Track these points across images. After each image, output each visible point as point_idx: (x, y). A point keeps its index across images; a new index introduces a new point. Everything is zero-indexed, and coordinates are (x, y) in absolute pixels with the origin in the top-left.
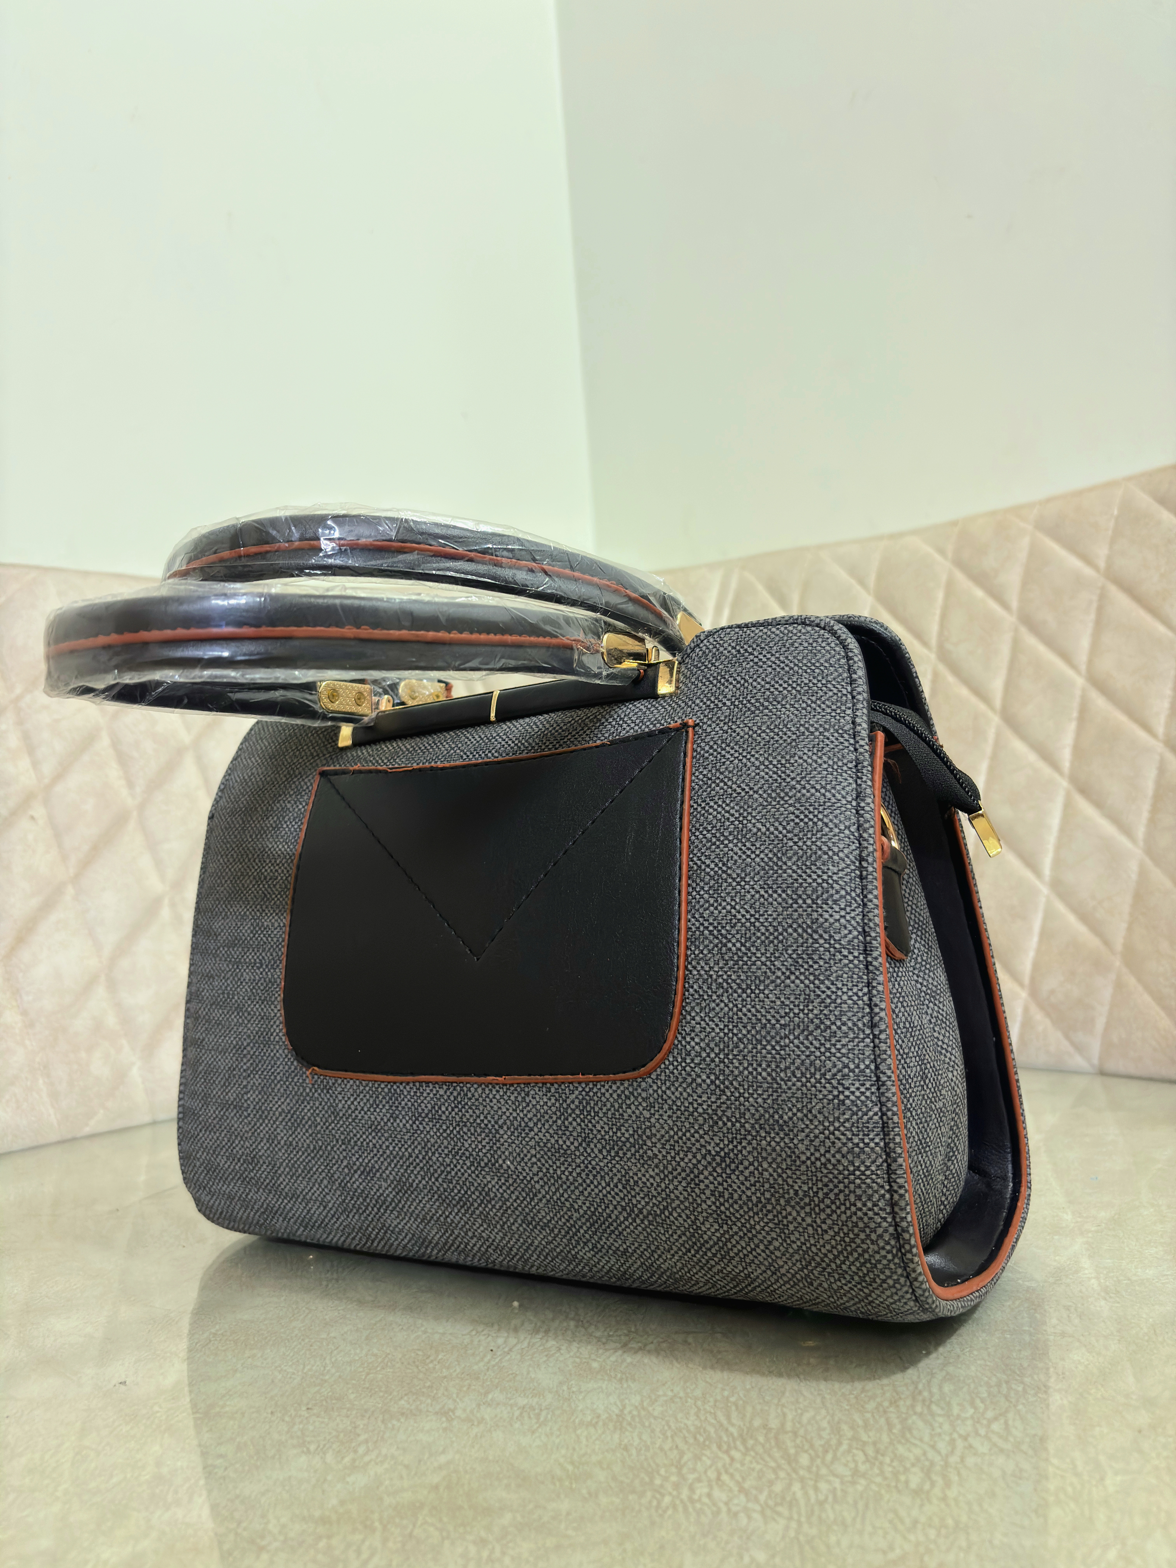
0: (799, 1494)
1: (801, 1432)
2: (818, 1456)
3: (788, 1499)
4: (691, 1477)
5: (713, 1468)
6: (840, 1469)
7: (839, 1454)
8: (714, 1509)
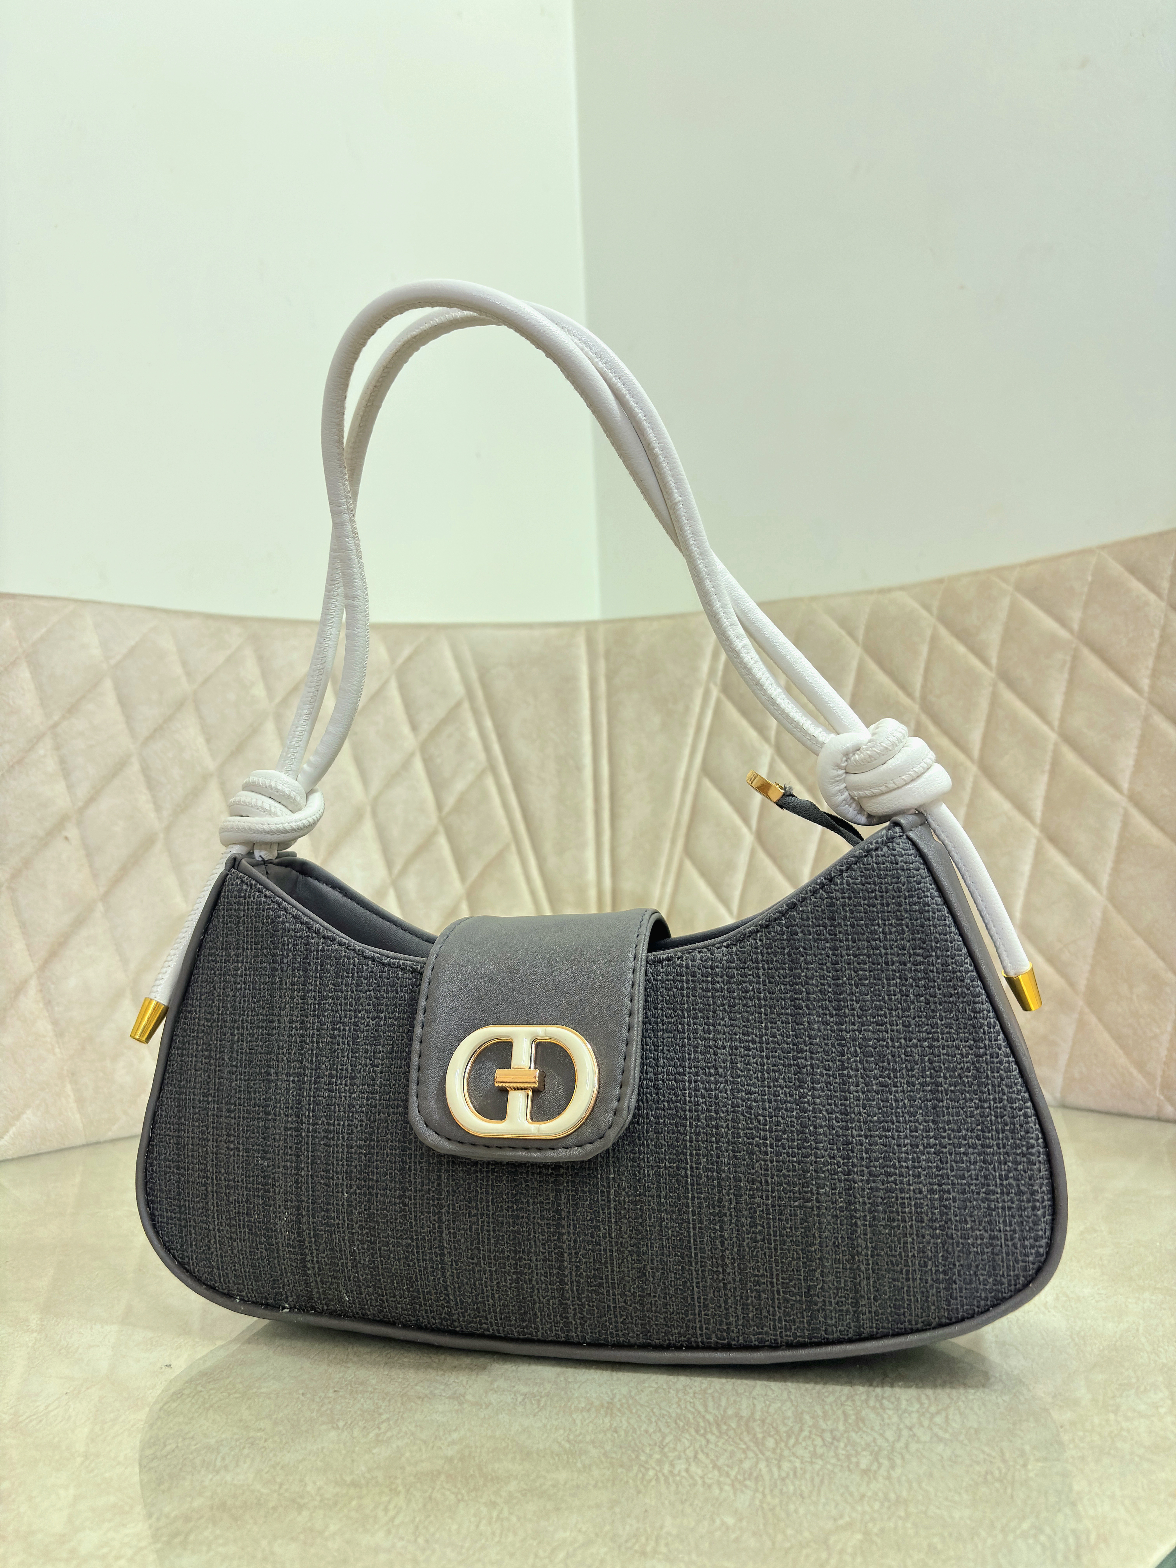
0: (764, 1470)
1: (769, 1420)
2: (782, 1440)
3: (755, 1474)
4: (672, 1455)
5: (692, 1448)
6: (800, 1451)
7: (800, 1439)
8: (691, 1481)
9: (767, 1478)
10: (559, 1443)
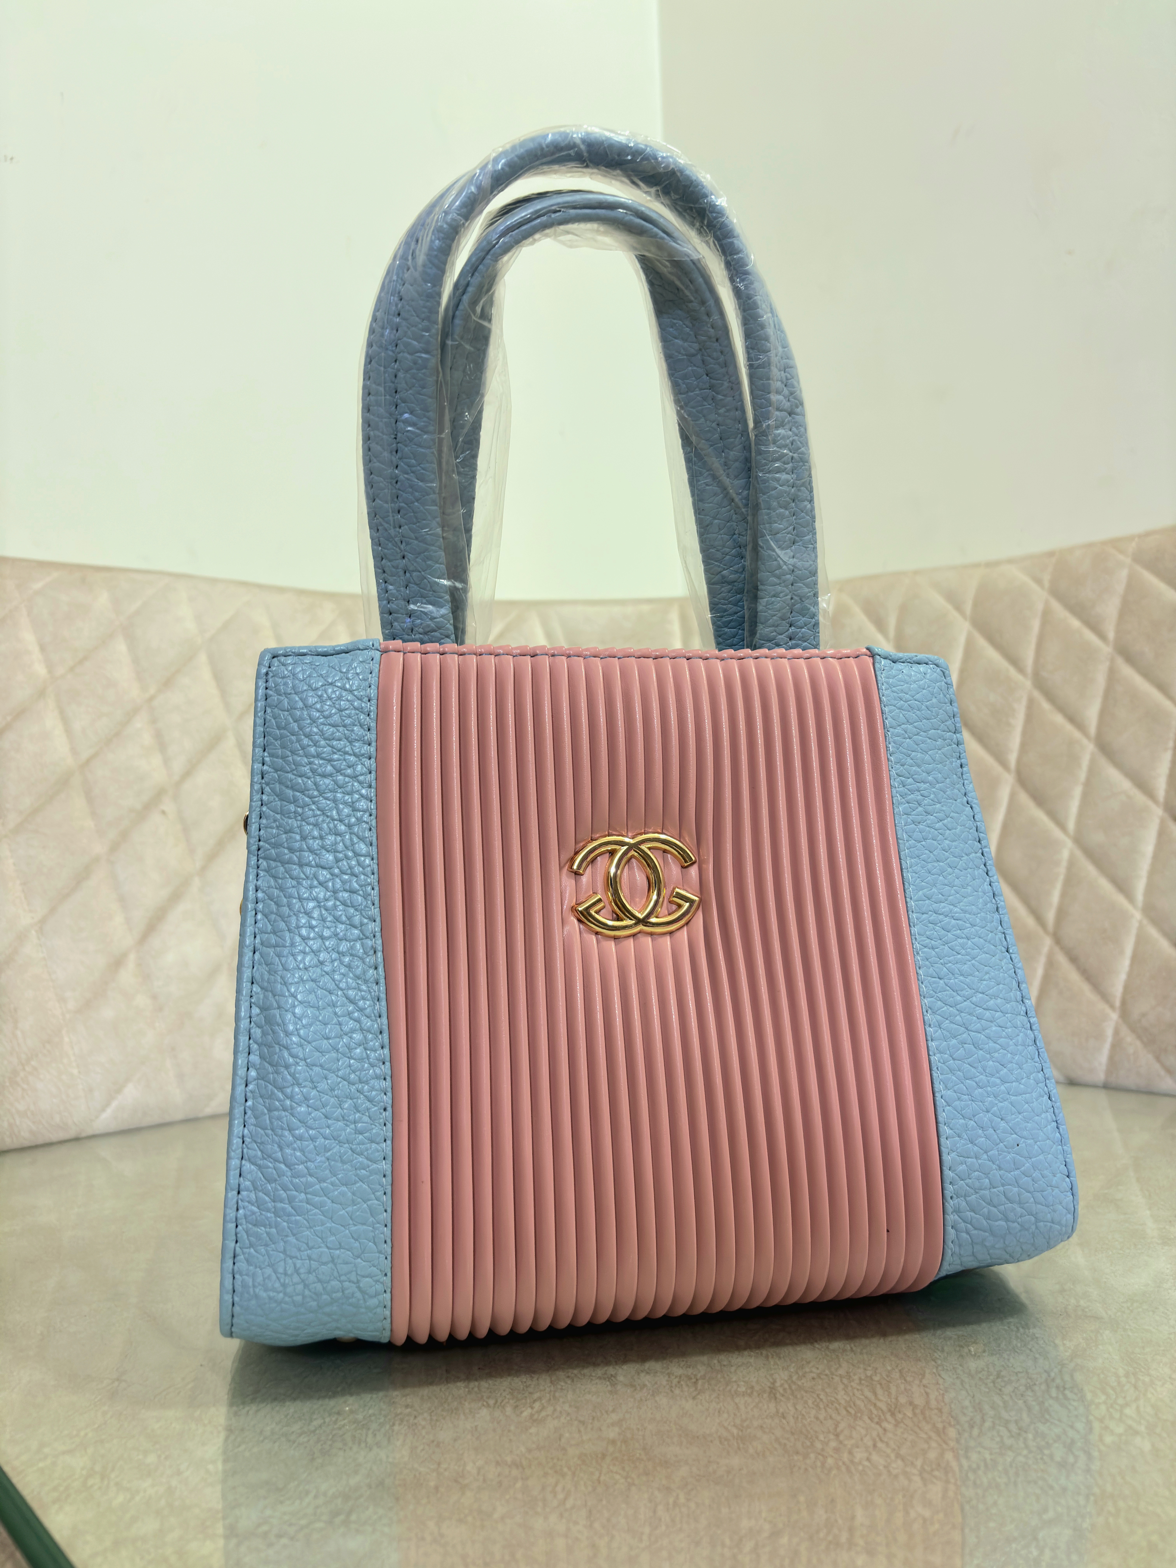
0: (952, 1462)
1: (946, 1409)
2: (964, 1430)
3: (943, 1465)
5: (869, 1437)
6: (987, 1442)
7: (984, 1429)
8: (875, 1471)
9: (956, 1469)
10: (726, 1429)
